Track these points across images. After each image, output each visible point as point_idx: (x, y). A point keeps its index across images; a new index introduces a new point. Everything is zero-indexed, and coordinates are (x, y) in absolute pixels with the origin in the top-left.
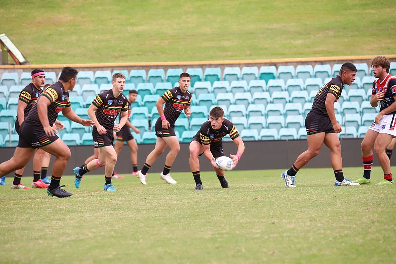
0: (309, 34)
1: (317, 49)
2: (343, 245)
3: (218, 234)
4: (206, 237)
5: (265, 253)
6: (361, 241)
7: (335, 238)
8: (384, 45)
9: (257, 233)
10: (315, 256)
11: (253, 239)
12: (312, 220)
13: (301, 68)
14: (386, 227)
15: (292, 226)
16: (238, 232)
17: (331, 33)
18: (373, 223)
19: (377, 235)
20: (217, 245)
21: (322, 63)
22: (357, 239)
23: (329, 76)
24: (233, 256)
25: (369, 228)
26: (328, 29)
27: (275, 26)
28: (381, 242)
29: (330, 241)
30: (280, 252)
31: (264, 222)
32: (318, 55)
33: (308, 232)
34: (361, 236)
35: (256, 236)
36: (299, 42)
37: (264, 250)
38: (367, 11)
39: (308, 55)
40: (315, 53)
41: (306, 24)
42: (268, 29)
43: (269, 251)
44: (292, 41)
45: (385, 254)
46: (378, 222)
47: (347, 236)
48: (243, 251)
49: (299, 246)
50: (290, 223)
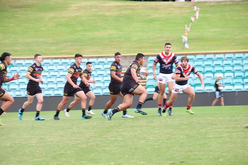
0: (59, 44)
1: (62, 52)
2: (77, 148)
3: (14, 144)
4: (8, 145)
5: (38, 153)
6: (85, 146)
7: (73, 145)
8: (95, 50)
9: (34, 143)
10: (63, 154)
11: (32, 146)
12: (62, 136)
13: (55, 61)
14: (97, 139)
15: (51, 139)
16: (24, 143)
17: (69, 44)
18: (91, 137)
19: (93, 143)
20: (13, 149)
21: (65, 58)
22: (83, 145)
23: (68, 65)
24: (22, 155)
25: (89, 140)
26: (68, 42)
27: (41, 40)
28: (95, 147)
29: (71, 146)
30: (45, 152)
31: (37, 138)
32: (63, 54)
33: (60, 142)
34: (85, 144)
35: (34, 144)
36: (53, 48)
37: (38, 152)
38: (87, 33)
39: (58, 54)
40: (62, 54)
41: (56, 39)
42: (38, 41)
43: (40, 152)
44: (50, 47)
45: (97, 152)
46: (94, 137)
47: (78, 144)
48: (27, 152)
49: (55, 149)
50: (50, 138)
